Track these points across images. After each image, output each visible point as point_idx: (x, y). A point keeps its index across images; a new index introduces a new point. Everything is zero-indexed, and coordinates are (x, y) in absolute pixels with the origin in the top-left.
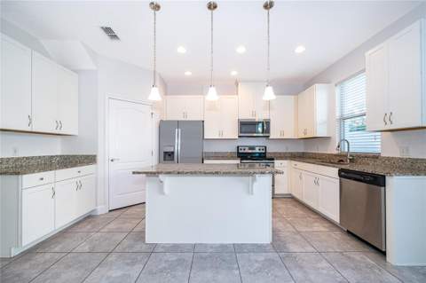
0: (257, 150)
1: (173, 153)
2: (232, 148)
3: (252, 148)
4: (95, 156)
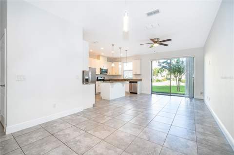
0: (103, 78)
1: (88, 79)
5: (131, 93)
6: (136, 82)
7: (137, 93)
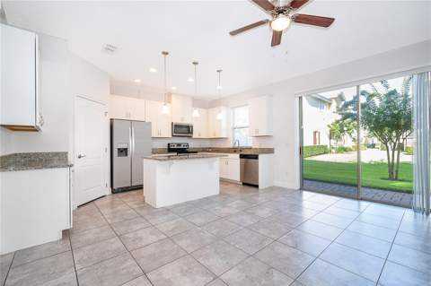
0: (182, 147)
1: (126, 149)
2: (164, 145)
3: (179, 145)
4: (67, 153)
5: (244, 184)
6: (256, 157)
7: (257, 186)
